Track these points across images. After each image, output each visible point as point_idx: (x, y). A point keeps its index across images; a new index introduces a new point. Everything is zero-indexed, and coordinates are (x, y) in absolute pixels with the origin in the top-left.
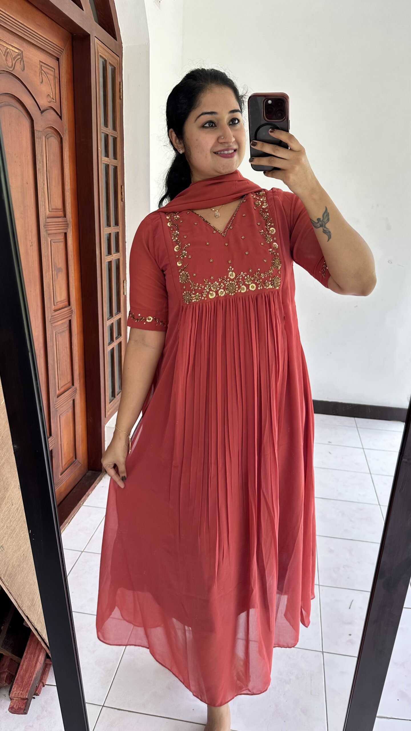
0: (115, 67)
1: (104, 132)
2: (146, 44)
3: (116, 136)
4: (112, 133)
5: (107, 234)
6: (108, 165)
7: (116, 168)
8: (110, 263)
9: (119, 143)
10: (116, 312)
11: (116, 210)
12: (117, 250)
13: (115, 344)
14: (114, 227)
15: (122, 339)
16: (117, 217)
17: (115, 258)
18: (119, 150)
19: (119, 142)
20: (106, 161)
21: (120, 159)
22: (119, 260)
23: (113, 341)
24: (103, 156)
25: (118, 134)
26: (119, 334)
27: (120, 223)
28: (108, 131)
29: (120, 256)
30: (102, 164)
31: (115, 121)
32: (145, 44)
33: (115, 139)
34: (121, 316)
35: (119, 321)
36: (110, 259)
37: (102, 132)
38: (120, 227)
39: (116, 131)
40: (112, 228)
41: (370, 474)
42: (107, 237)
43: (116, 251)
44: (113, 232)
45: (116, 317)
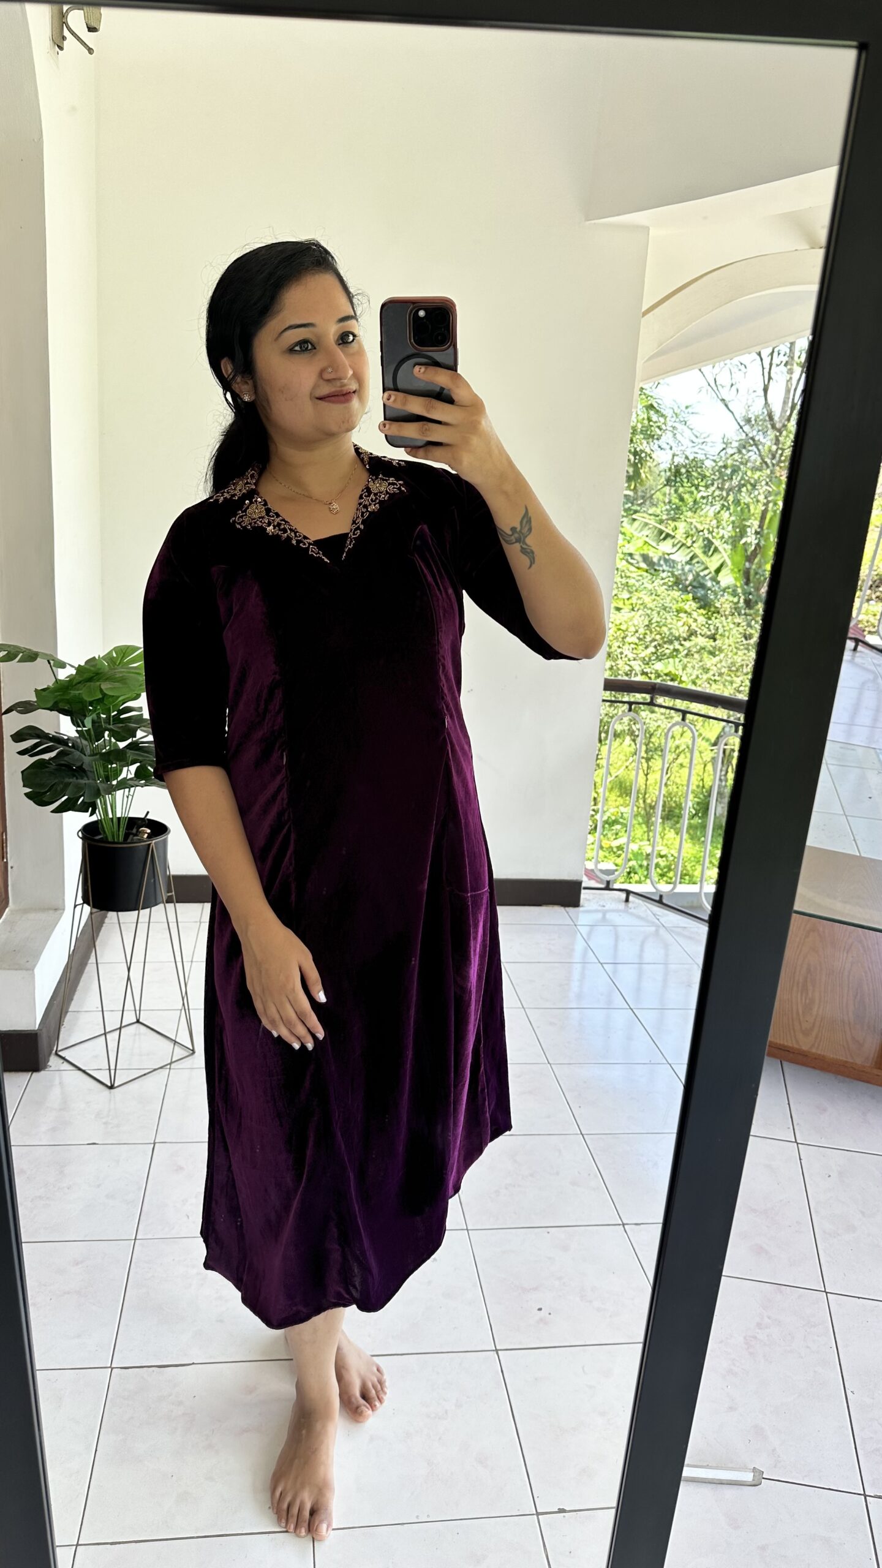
2: (36, 140)
32: (34, 140)
41: (523, 1009)
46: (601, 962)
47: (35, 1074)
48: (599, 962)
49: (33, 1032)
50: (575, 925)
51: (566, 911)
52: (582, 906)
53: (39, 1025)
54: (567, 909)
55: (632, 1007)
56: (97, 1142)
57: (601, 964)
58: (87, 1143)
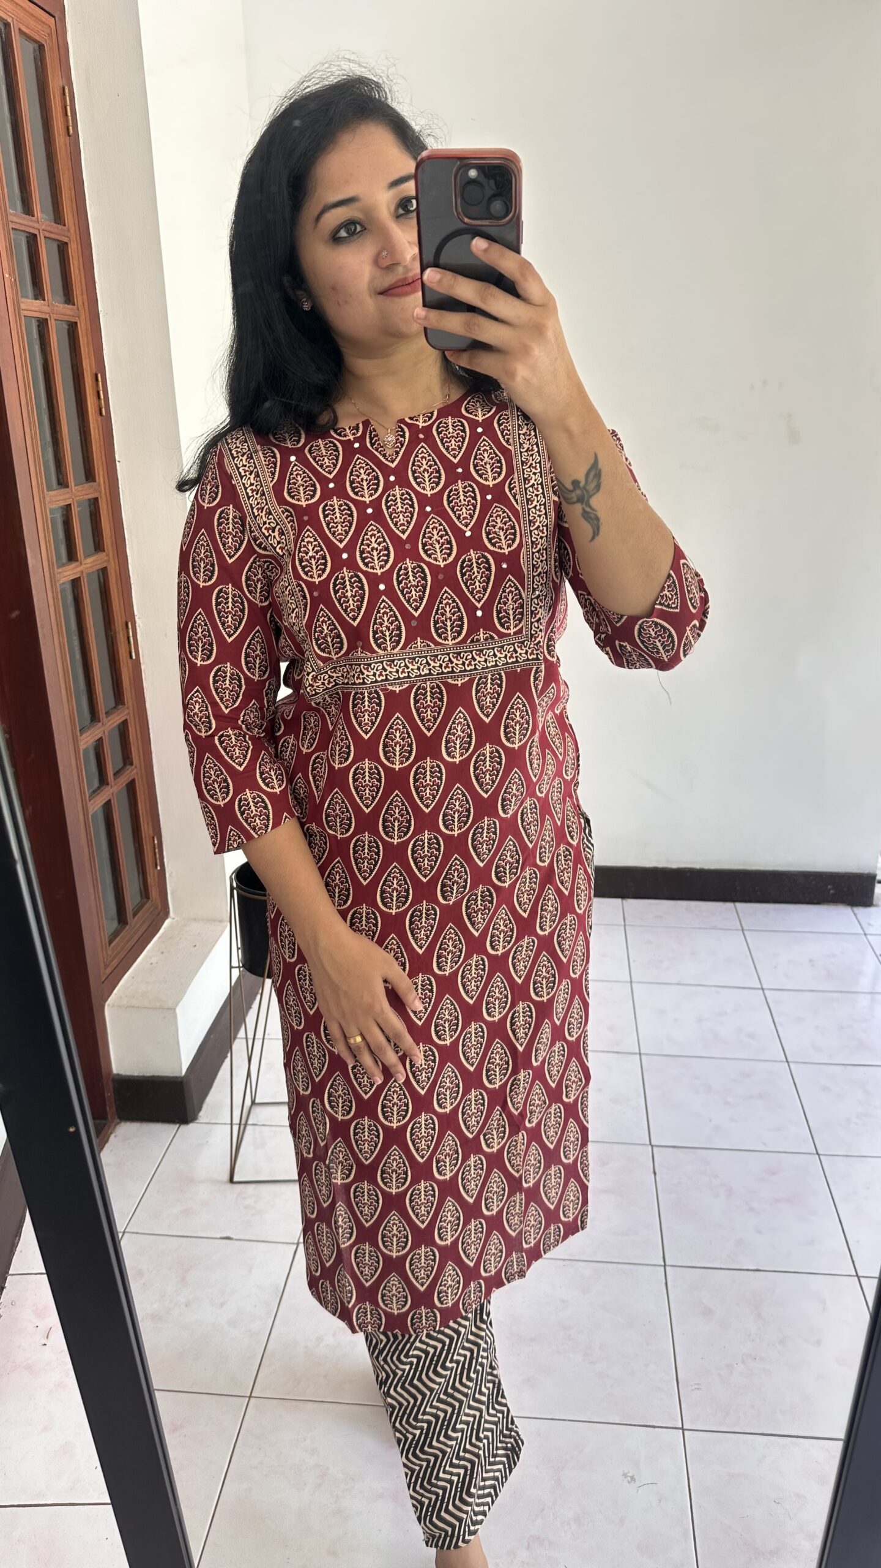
0: (41, 47)
1: (23, 228)
3: (66, 240)
4: (49, 228)
5: (62, 508)
6: (47, 319)
7: (72, 329)
8: (76, 583)
9: (76, 257)
10: (114, 705)
11: (86, 440)
12: (99, 546)
13: (115, 790)
14: (79, 488)
15: (135, 771)
16: (88, 457)
17: (91, 567)
18: (78, 280)
19: (75, 255)
20: (36, 309)
21: (86, 304)
22: (104, 570)
23: (108, 784)
24: (22, 297)
25: (72, 231)
26: (127, 760)
27: (101, 473)
28: (36, 225)
29: (109, 561)
30: (23, 318)
31: (59, 197)
33: (63, 249)
34: (129, 714)
35: (121, 727)
36: (75, 574)
37: (13, 229)
38: (99, 485)
39: (65, 225)
40: (74, 491)
41: (786, 1064)
42: (63, 515)
43: (96, 549)
44: (78, 502)
45: (109, 721)
47: (183, 1128)
49: (179, 1080)
50: (865, 934)
51: (853, 911)
52: (877, 906)
53: (188, 1069)
54: (856, 909)
56: (232, 1236)
58: (219, 1236)
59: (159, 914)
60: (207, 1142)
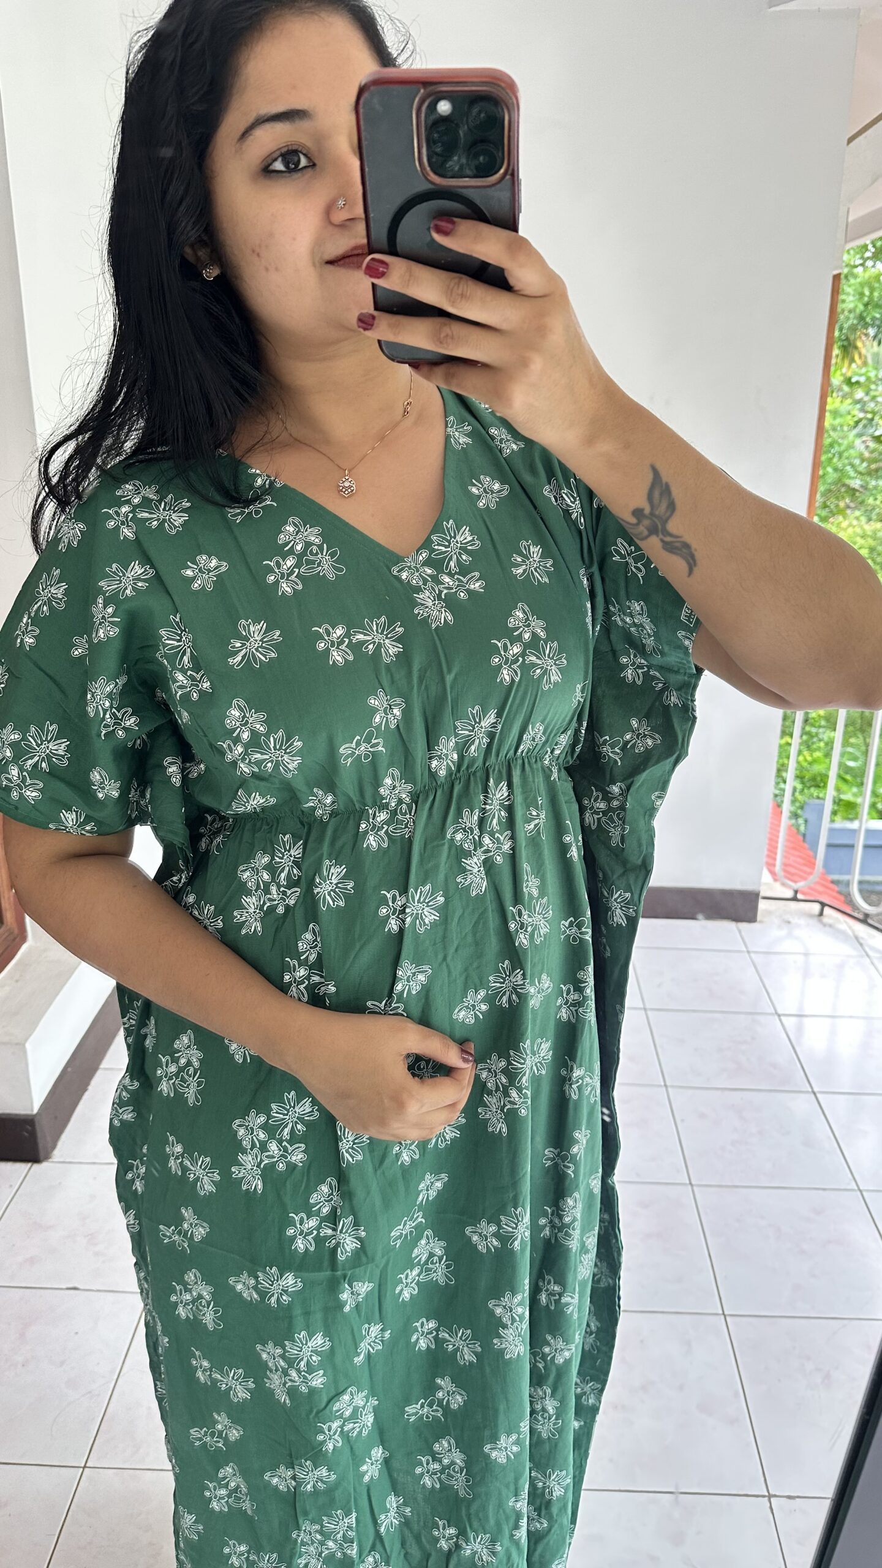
41: (664, 1089)
46: (780, 1012)
47: (36, 1166)
48: (776, 1013)
49: (30, 1118)
50: (748, 952)
51: (737, 927)
52: (761, 922)
53: (40, 1108)
54: (740, 925)
55: (816, 1090)
56: (79, 1286)
57: (779, 1016)
58: (64, 1287)
59: (14, 939)
60: (60, 1183)
